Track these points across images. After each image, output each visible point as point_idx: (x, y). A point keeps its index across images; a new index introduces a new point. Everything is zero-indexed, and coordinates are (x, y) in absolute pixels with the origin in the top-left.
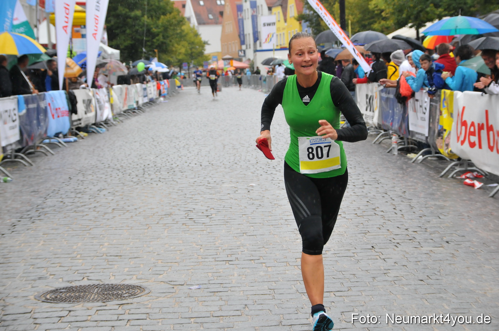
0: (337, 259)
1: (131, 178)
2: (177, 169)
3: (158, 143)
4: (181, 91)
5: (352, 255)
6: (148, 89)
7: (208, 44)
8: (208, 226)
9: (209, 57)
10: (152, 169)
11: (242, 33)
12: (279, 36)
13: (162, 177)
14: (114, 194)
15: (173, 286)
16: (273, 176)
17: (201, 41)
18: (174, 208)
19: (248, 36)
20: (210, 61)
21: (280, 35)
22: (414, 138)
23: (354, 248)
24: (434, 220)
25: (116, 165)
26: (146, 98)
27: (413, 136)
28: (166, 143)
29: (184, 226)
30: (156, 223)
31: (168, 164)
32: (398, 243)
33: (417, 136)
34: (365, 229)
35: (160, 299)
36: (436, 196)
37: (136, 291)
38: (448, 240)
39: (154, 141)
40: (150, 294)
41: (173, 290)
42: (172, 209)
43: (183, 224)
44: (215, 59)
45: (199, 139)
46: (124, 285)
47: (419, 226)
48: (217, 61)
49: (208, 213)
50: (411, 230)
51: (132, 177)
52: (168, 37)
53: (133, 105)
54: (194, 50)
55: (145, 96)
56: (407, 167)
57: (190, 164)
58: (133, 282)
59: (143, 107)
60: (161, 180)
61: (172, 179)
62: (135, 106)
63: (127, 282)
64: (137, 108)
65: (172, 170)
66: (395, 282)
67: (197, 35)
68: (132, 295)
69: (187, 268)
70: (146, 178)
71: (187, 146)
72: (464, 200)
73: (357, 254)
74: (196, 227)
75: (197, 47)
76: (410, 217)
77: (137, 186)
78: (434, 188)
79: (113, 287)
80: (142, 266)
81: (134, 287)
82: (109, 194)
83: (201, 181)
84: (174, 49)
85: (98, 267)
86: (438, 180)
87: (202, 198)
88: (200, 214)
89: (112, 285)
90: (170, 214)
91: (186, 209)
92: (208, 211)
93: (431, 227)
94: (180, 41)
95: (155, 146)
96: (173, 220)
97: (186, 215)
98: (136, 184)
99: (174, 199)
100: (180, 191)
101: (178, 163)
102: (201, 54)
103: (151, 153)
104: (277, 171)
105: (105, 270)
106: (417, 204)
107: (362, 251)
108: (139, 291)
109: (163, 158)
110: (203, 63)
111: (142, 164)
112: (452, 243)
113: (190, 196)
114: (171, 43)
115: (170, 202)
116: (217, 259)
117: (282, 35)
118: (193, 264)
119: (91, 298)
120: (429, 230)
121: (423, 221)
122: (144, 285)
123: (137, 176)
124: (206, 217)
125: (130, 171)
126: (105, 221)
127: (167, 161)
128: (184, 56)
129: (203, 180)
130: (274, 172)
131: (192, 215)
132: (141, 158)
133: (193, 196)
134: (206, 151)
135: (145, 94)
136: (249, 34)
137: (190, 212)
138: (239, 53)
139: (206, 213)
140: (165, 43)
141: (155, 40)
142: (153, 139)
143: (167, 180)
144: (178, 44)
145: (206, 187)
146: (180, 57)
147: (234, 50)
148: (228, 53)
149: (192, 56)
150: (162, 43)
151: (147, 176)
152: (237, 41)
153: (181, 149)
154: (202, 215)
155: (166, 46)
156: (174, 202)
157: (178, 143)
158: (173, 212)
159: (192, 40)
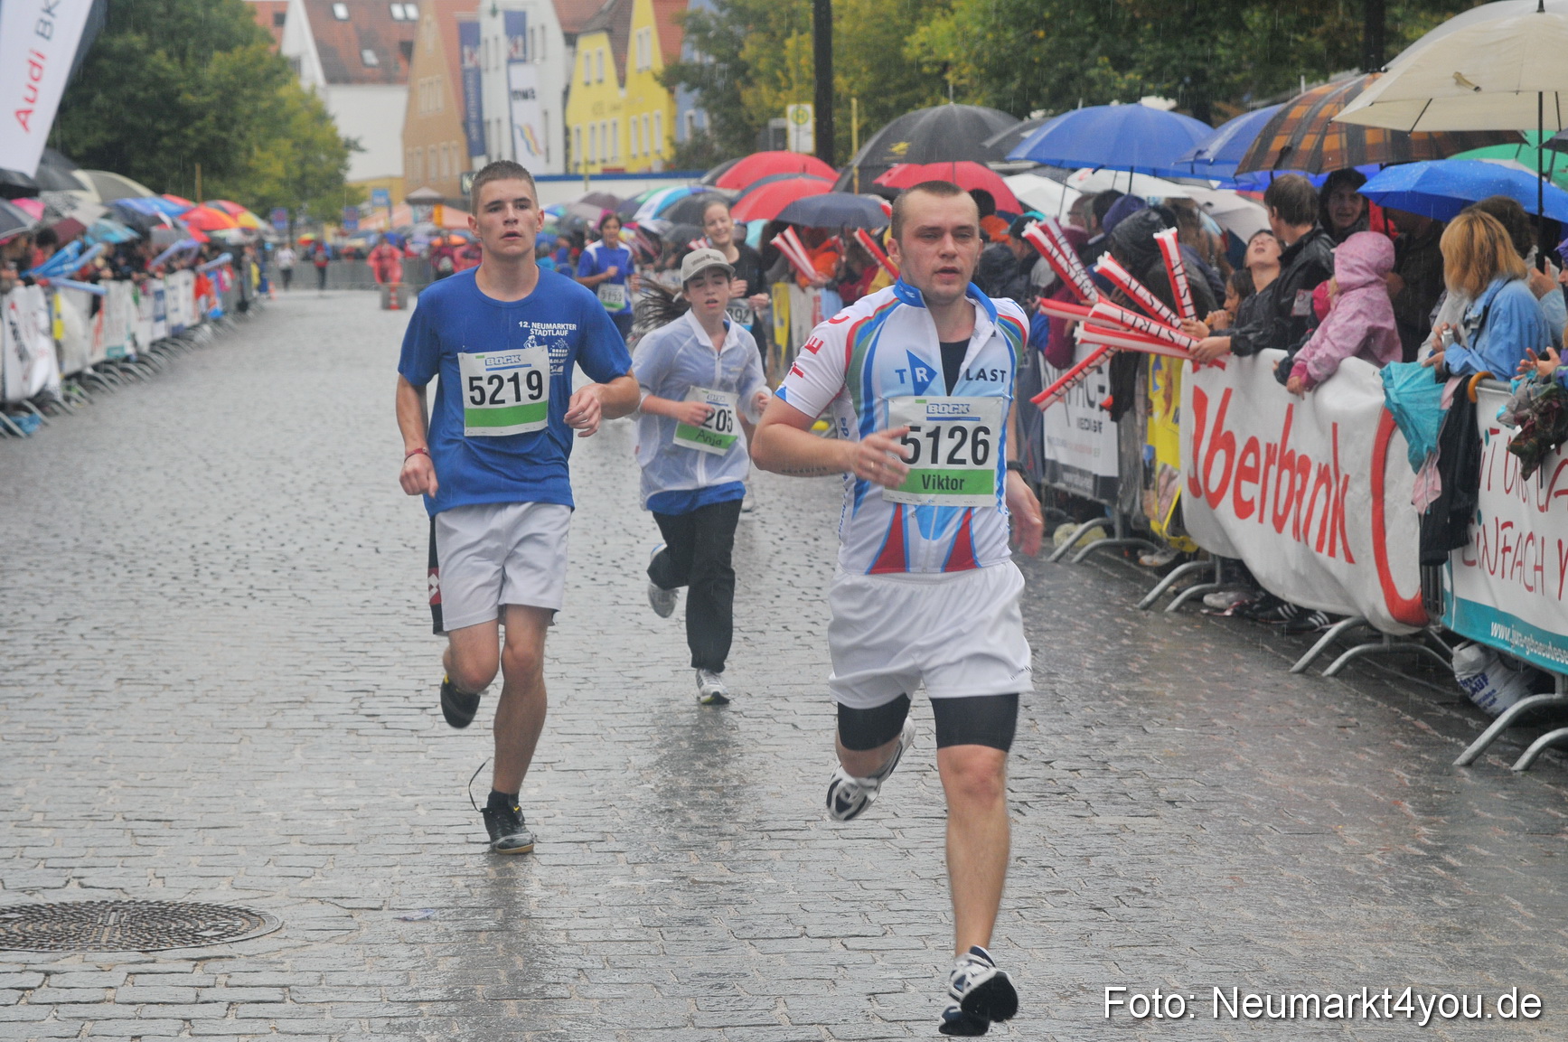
0: (841, 843)
1: (158, 584)
2: (301, 562)
3: (225, 475)
4: (267, 304)
5: (887, 833)
6: (169, 294)
7: (362, 150)
8: (428, 741)
9: (362, 193)
10: (220, 558)
11: (474, 116)
12: (599, 130)
13: (257, 585)
14: (113, 633)
15: (347, 912)
16: (617, 590)
17: (335, 139)
18: (312, 681)
19: (494, 127)
20: (364, 206)
21: (604, 127)
22: (1060, 485)
23: (890, 815)
24: (1129, 738)
25: (99, 542)
26: (162, 324)
27: (1054, 478)
28: (251, 474)
29: (353, 737)
30: (263, 725)
31: (268, 543)
32: (1025, 803)
33: (1068, 477)
34: (921, 760)
35: (316, 946)
36: (1134, 667)
37: (238, 923)
38: (1172, 798)
39: (209, 468)
40: (284, 933)
41: (349, 925)
42: (305, 683)
43: (350, 731)
44: (382, 200)
45: (357, 466)
46: (196, 904)
47: (1086, 753)
48: (389, 205)
50: (1059, 764)
51: (161, 581)
52: (233, 121)
53: (122, 348)
54: (310, 168)
55: (158, 319)
56: (1037, 576)
57: (340, 546)
58: (222, 896)
59: (154, 356)
60: (256, 594)
61: (289, 593)
62: (129, 350)
63: (204, 898)
64: (134, 358)
65: (286, 564)
66: (1022, 912)
67: (322, 117)
68: (228, 934)
69: (385, 861)
70: (205, 586)
71: (321, 488)
72: (1217, 680)
73: (904, 831)
74: (394, 740)
75: (323, 157)
76: (1056, 727)
77: (180, 612)
78: (1125, 641)
79: (164, 912)
80: (241, 851)
81: (229, 912)
82: (96, 634)
83: (385, 601)
84: (253, 162)
85: (105, 852)
86: (1137, 619)
87: (397, 654)
88: (400, 702)
89: (160, 903)
90: (305, 702)
91: (353, 686)
92: (424, 693)
93: (1120, 759)
94: (268, 137)
95: (217, 483)
96: (317, 717)
97: (355, 705)
98: (173, 604)
99: (308, 653)
100: (324, 630)
101: (301, 542)
102: (334, 180)
103: (207, 507)
104: (626, 575)
105: (129, 862)
106: (1075, 690)
107: (917, 823)
108: (247, 924)
109: (250, 524)
110: (342, 213)
111: (183, 540)
112: (1186, 807)
113: (359, 647)
114: (243, 144)
115: (295, 662)
116: (472, 838)
117: (610, 128)
118: (401, 850)
119: (104, 940)
120: (1114, 766)
121: (1096, 740)
122: (257, 906)
123: (175, 578)
124: (418, 711)
125: (152, 564)
126: (97, 715)
127: (265, 535)
128: (278, 186)
129: (391, 598)
130: (618, 579)
131: (372, 704)
132: (179, 522)
133: (368, 647)
134: (388, 506)
135: (161, 312)
136: (499, 121)
137: (364, 694)
138: (461, 184)
139: (417, 701)
140: (225, 142)
141: (190, 132)
142: (205, 460)
143: (274, 594)
144: (262, 148)
145: (406, 619)
146: (264, 190)
147: (445, 172)
148: (425, 183)
149: (305, 188)
150: (214, 140)
151: (208, 580)
152: (458, 142)
153: (304, 497)
154: (407, 704)
155: (225, 153)
156: (309, 662)
157: (291, 475)
158: (311, 695)
159: (307, 134)
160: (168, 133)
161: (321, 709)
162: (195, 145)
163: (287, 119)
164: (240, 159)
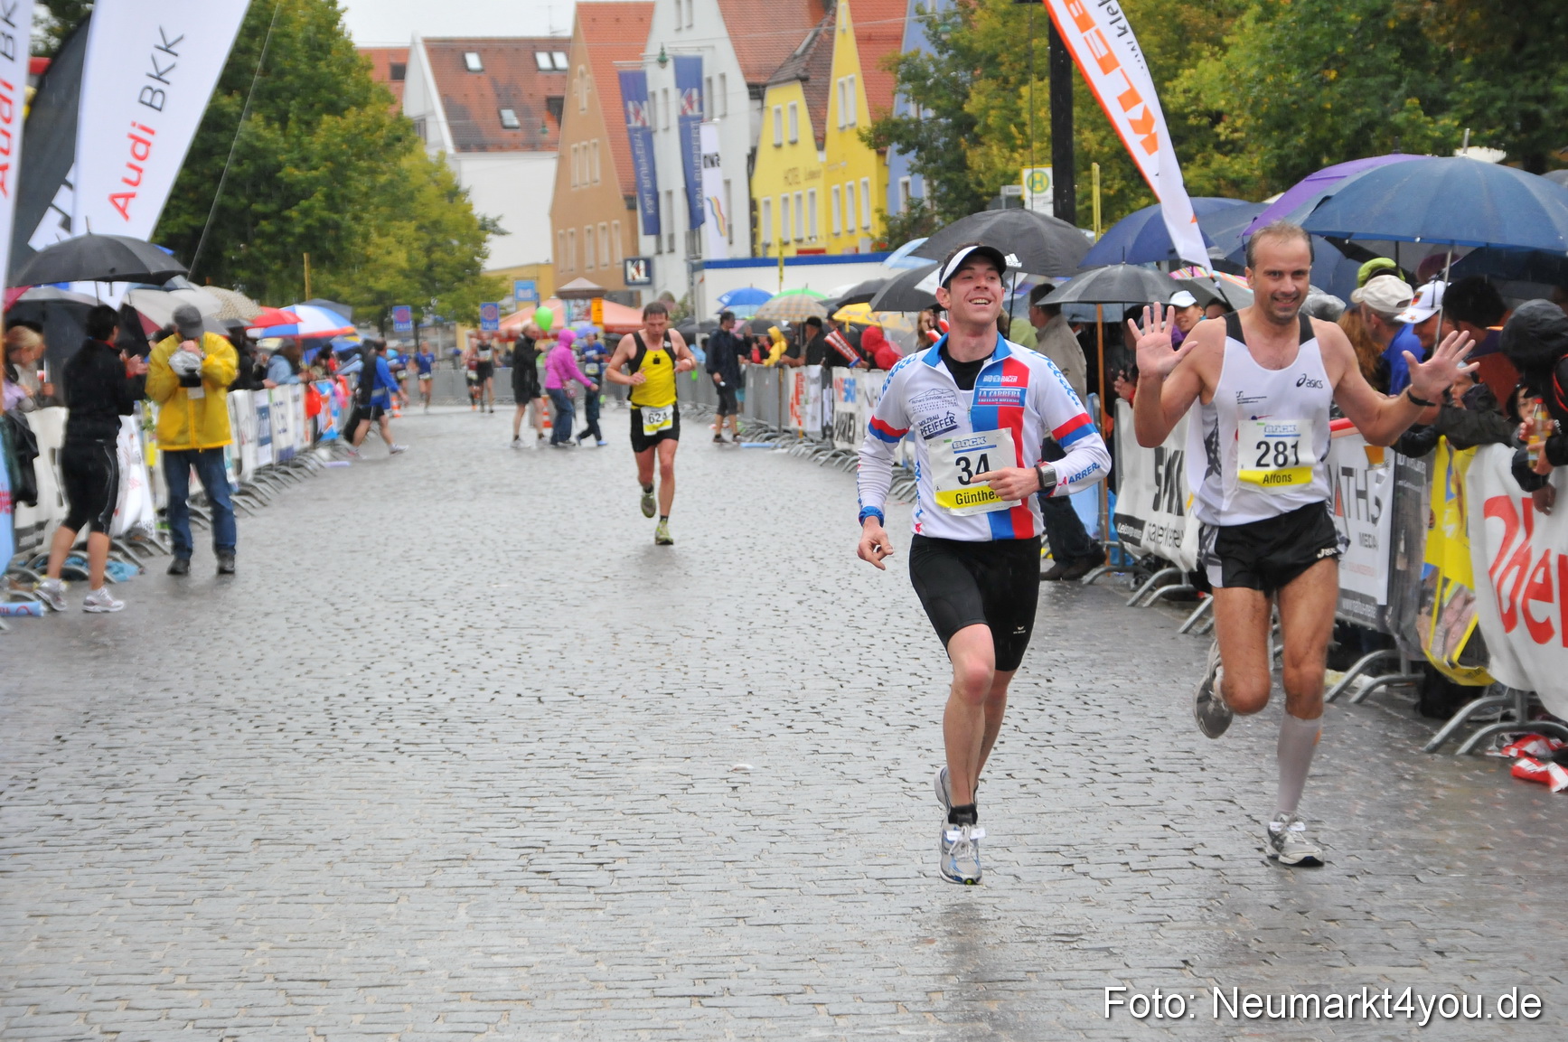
0: (1065, 994)
1: (291, 740)
2: (452, 712)
3: (357, 620)
6: (275, 412)
7: (500, 232)
8: (605, 897)
9: (503, 285)
10: (360, 711)
12: (792, 202)
13: (404, 738)
14: (244, 792)
17: (469, 219)
18: (473, 838)
19: (665, 199)
20: (506, 302)
21: (799, 198)
23: (1120, 965)
24: (1399, 888)
25: (218, 696)
26: (268, 447)
28: (388, 619)
29: (523, 895)
30: (423, 883)
31: (414, 694)
32: (1272, 953)
33: (1346, 604)
34: (1158, 911)
36: (1411, 814)
38: (1441, 948)
39: (338, 612)
42: (466, 840)
43: (519, 888)
44: (528, 294)
45: (511, 608)
47: (1347, 902)
48: (537, 299)
49: (603, 856)
50: (1315, 914)
51: (293, 736)
52: (347, 200)
54: (437, 255)
55: (264, 442)
57: (497, 696)
59: (260, 486)
60: (403, 748)
61: (442, 747)
65: (435, 716)
67: (453, 193)
69: (564, 1016)
70: (345, 741)
71: (472, 632)
72: (1508, 827)
73: (1135, 981)
74: (569, 897)
75: (455, 242)
77: (318, 768)
78: (1405, 787)
80: (407, 1009)
82: (225, 793)
83: (552, 753)
84: (370, 250)
85: (258, 1012)
86: (1421, 762)
87: (567, 809)
88: (574, 858)
90: (466, 859)
91: (518, 842)
92: (599, 848)
93: (1386, 909)
94: (390, 219)
95: (348, 630)
96: (482, 875)
97: (524, 861)
98: (310, 760)
99: (467, 809)
100: (484, 785)
101: (452, 692)
102: (469, 270)
103: (339, 656)
105: (286, 1021)
106: (1341, 837)
107: (1150, 973)
109: (392, 673)
110: (479, 310)
111: (315, 692)
112: (1456, 957)
113: (526, 802)
114: (360, 229)
115: (452, 818)
116: (659, 992)
117: (806, 200)
118: (581, 1004)
120: (1378, 916)
121: (1360, 889)
123: (309, 733)
124: (595, 866)
125: (282, 718)
126: (235, 877)
127: (409, 685)
128: (400, 280)
129: (558, 751)
130: (818, 728)
131: (542, 861)
132: (308, 672)
133: (534, 802)
134: (550, 651)
135: (265, 434)
136: (671, 196)
137: (534, 850)
138: (625, 272)
139: (592, 856)
140: (337, 226)
141: (293, 213)
142: (333, 605)
143: (423, 747)
144: (382, 233)
145: (577, 773)
146: (383, 284)
147: (605, 259)
148: (580, 272)
149: (433, 280)
150: (323, 224)
151: (348, 734)
152: (619, 218)
153: (452, 643)
154: (581, 860)
155: (337, 240)
156: (468, 819)
157: (434, 620)
158: (474, 852)
159: (434, 213)
160: (265, 217)
161: (489, 866)
162: (299, 230)
163: (411, 198)
164: (357, 245)
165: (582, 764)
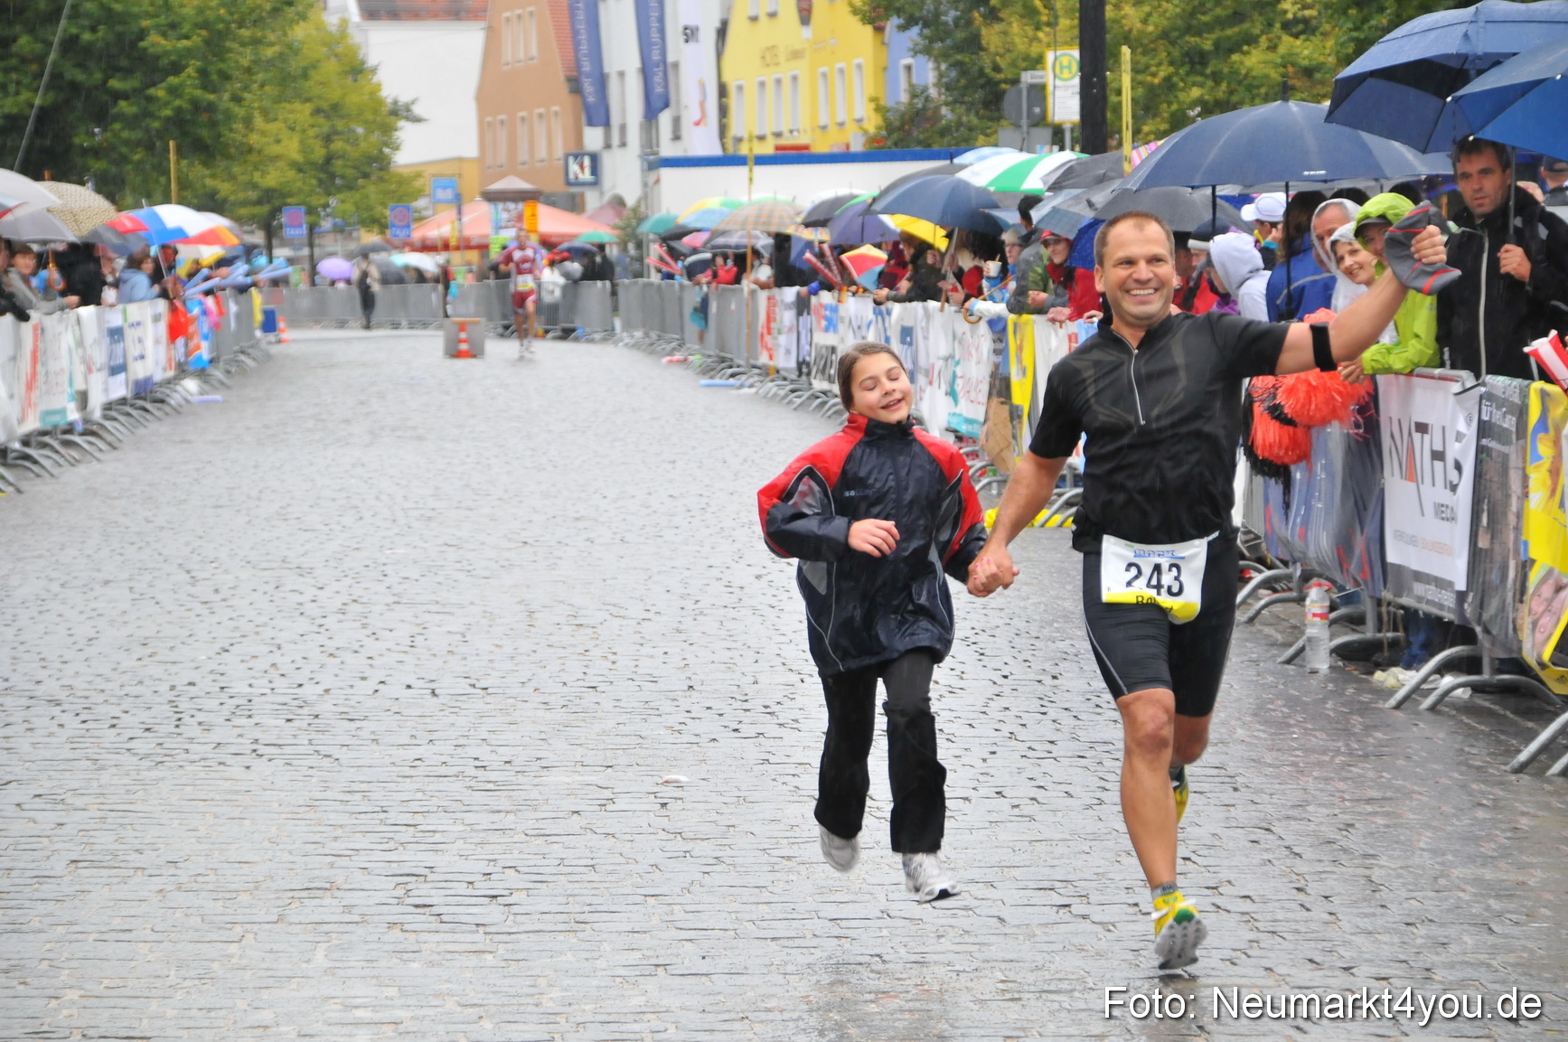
1: (124, 738)
2: (325, 707)
3: (217, 591)
4: (276, 350)
6: (131, 335)
7: (416, 120)
8: (497, 938)
9: (418, 183)
10: (213, 704)
12: (770, 88)
13: (264, 738)
14: (62, 801)
17: (377, 102)
18: (339, 862)
19: (617, 82)
20: (421, 203)
21: (778, 82)
24: (1468, 939)
25: (38, 683)
26: (121, 377)
27: (1400, 590)
28: (254, 590)
29: (396, 934)
30: (275, 918)
31: (280, 684)
33: (1419, 588)
36: (1488, 848)
39: (194, 581)
42: (331, 865)
43: (392, 925)
44: (448, 194)
45: (406, 578)
47: (1402, 957)
48: (458, 202)
49: (497, 887)
50: (1363, 971)
51: (128, 733)
52: (225, 76)
53: (62, 412)
54: (338, 145)
55: (115, 370)
56: (1367, 727)
57: (382, 687)
60: (262, 750)
61: (310, 749)
62: (72, 415)
64: (81, 426)
65: (305, 711)
67: (357, 69)
70: (191, 740)
71: (357, 608)
74: (449, 937)
75: (359, 129)
76: (1365, 924)
77: (156, 774)
78: (1480, 814)
82: (39, 803)
83: (443, 759)
84: (254, 139)
86: (1503, 784)
87: (459, 827)
88: (462, 888)
90: (329, 888)
91: (395, 868)
92: (493, 877)
93: (1449, 965)
94: (279, 100)
95: (205, 603)
96: (348, 908)
97: (400, 892)
98: (146, 763)
99: (336, 827)
100: (358, 796)
101: (328, 681)
102: (375, 164)
103: (191, 635)
104: (782, 726)
106: (1399, 877)
109: (254, 657)
110: (388, 214)
111: (159, 679)
113: (408, 819)
114: (239, 111)
115: (317, 838)
117: (787, 85)
120: (1439, 974)
121: (1419, 941)
123: (148, 730)
124: (487, 899)
125: (116, 711)
126: (43, 908)
127: (274, 674)
128: (292, 174)
129: (451, 756)
130: (772, 731)
131: (423, 892)
132: (152, 655)
133: (418, 819)
134: (450, 633)
135: (118, 361)
137: (414, 878)
138: (566, 169)
139: (484, 887)
140: (211, 108)
141: (160, 92)
142: (188, 572)
143: (287, 750)
144: (269, 117)
145: (472, 783)
146: (271, 179)
147: (542, 153)
148: (511, 169)
149: (332, 176)
150: (196, 106)
151: (196, 732)
152: (561, 104)
153: (331, 622)
154: (470, 891)
155: (213, 124)
156: (336, 838)
157: (313, 592)
158: (340, 881)
159: (334, 95)
160: (125, 96)
162: (167, 112)
163: (305, 75)
164: (236, 133)
165: (480, 773)
